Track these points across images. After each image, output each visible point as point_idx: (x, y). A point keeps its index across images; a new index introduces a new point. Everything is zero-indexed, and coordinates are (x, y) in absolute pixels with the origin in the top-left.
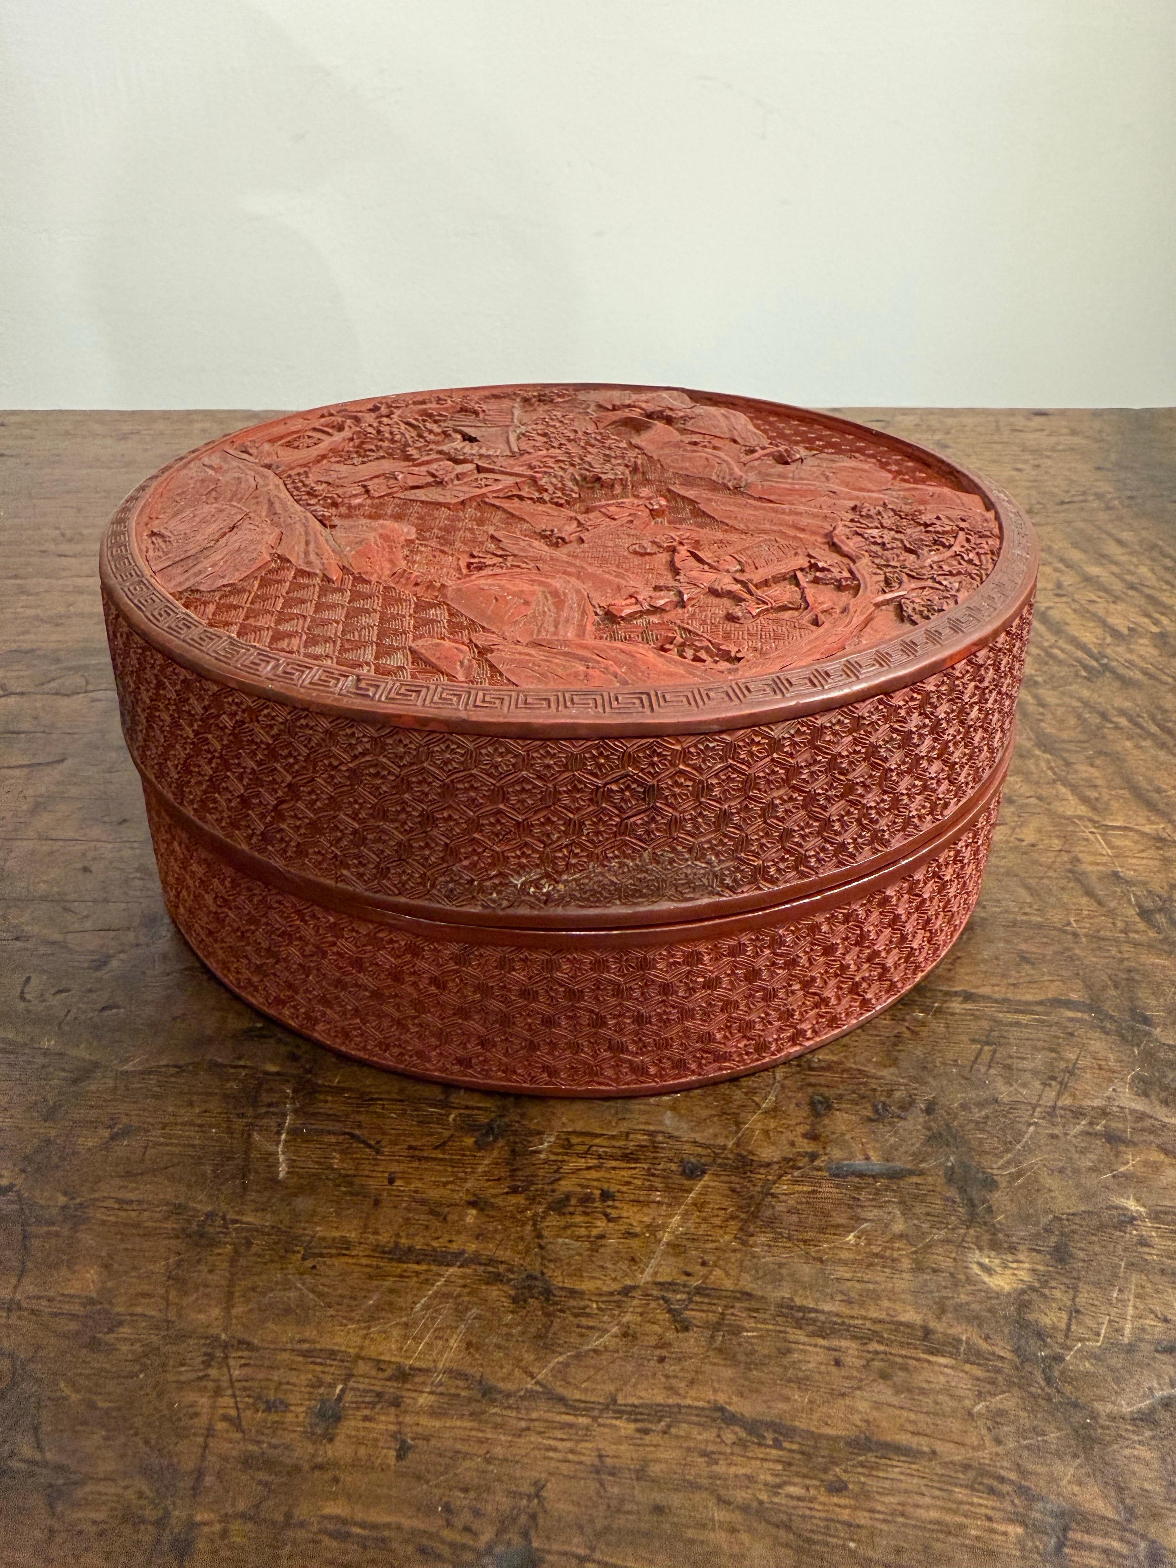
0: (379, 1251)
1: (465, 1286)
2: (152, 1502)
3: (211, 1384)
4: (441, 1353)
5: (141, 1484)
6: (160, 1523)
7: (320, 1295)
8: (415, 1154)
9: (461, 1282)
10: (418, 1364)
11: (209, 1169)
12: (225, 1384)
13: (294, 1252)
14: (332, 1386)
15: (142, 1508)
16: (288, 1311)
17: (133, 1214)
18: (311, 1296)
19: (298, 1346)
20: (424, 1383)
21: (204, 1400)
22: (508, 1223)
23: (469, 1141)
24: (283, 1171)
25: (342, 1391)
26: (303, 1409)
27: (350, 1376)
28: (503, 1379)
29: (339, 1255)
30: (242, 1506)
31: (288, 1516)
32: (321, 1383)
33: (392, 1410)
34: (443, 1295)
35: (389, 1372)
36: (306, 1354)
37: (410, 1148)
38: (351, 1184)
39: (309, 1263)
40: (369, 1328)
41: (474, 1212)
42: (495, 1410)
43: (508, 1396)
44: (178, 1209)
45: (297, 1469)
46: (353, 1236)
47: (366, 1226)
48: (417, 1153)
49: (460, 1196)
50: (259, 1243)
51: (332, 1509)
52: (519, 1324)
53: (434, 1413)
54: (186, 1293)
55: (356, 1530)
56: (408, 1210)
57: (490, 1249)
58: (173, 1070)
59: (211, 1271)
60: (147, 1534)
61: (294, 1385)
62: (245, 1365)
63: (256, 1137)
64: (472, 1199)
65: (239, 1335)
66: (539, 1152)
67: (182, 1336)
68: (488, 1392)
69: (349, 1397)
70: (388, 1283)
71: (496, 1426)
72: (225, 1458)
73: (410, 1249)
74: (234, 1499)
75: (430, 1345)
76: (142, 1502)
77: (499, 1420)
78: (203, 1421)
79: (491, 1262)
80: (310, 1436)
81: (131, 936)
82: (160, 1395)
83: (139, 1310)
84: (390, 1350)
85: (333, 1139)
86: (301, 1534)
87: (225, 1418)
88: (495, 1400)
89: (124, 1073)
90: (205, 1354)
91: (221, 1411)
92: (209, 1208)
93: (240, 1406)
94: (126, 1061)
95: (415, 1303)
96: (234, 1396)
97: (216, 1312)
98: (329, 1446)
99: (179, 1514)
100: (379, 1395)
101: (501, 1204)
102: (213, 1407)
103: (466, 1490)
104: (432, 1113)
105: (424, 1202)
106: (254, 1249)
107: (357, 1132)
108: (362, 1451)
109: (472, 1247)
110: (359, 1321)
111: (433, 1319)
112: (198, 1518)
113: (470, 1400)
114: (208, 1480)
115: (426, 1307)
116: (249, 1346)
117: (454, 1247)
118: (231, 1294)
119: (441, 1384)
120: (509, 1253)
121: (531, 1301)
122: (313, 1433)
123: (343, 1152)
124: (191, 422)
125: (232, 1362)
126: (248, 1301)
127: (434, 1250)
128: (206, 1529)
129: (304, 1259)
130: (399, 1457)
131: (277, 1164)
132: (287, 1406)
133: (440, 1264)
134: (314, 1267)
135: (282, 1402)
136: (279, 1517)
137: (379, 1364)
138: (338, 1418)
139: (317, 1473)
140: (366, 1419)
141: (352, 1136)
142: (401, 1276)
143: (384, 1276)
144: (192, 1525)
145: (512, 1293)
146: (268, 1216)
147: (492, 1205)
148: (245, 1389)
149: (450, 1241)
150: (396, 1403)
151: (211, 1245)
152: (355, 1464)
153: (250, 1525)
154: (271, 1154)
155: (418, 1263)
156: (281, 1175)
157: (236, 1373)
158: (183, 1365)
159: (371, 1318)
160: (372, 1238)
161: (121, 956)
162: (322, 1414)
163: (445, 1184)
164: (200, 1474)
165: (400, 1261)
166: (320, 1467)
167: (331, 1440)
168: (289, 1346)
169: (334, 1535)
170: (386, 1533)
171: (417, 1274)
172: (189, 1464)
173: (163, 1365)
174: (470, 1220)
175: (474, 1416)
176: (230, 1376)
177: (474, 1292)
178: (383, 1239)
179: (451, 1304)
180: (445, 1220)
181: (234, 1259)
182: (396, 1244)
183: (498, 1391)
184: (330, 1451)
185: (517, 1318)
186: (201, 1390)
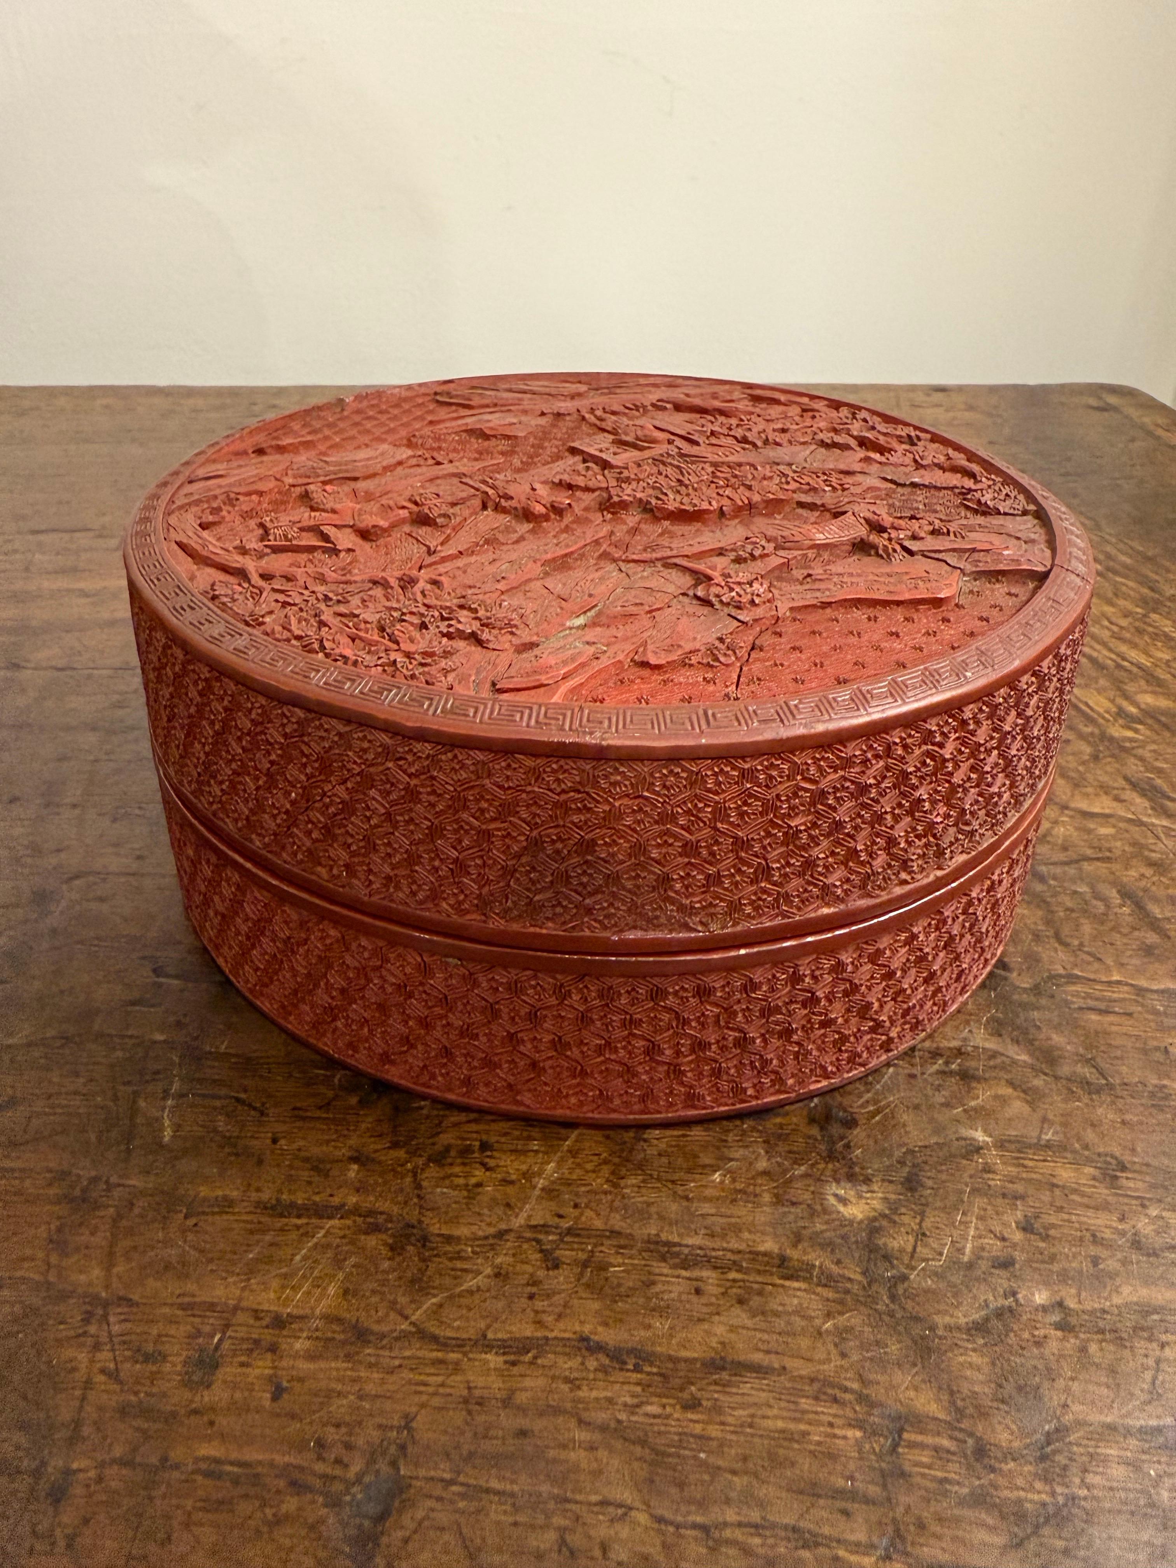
0: (264, 1207)
1: (344, 1237)
2: (28, 1453)
3: (90, 1341)
4: (319, 1300)
5: (18, 1437)
6: (37, 1473)
7: (202, 1251)
8: (298, 1114)
9: (341, 1233)
10: (295, 1312)
11: (93, 1137)
12: (104, 1339)
13: (177, 1212)
14: (211, 1336)
15: (20, 1459)
16: (168, 1267)
17: (15, 1182)
18: (192, 1252)
19: (179, 1300)
20: (301, 1330)
21: (82, 1357)
22: (390, 1176)
23: (354, 1100)
24: (167, 1135)
25: (220, 1340)
26: (182, 1359)
27: (227, 1326)
28: (378, 1322)
29: (220, 1213)
30: (118, 1451)
31: (164, 1459)
32: (199, 1333)
33: (269, 1356)
34: (323, 1246)
35: (267, 1321)
36: (183, 1307)
37: (294, 1109)
38: (235, 1146)
39: (191, 1222)
40: (248, 1280)
41: (355, 1167)
42: (368, 1351)
43: (383, 1336)
44: (63, 1175)
45: (174, 1415)
46: (235, 1194)
47: (249, 1185)
48: (301, 1113)
49: (344, 1152)
50: (141, 1203)
51: (207, 1450)
52: (394, 1270)
53: (311, 1357)
54: (67, 1255)
55: (229, 1468)
56: (291, 1167)
57: (369, 1201)
58: (58, 1043)
59: (92, 1234)
60: (22, 1484)
61: (173, 1337)
62: (125, 1320)
63: (142, 1104)
64: (354, 1154)
65: (122, 1293)
66: (421, 1108)
67: (64, 1296)
68: (361, 1335)
69: (226, 1345)
70: (268, 1238)
71: (370, 1366)
72: (101, 1409)
73: (293, 1205)
74: (111, 1445)
75: (308, 1293)
76: (21, 1454)
77: (373, 1360)
78: (80, 1376)
79: (371, 1213)
80: (187, 1383)
81: (18, 914)
82: (39, 1354)
83: (19, 1274)
84: (269, 1300)
85: (218, 1103)
86: (176, 1475)
87: (103, 1371)
88: (369, 1342)
90: (87, 1312)
91: (98, 1365)
92: (93, 1173)
93: (119, 1359)
94: (10, 1035)
95: (293, 1255)
96: (113, 1350)
97: (97, 1272)
98: (206, 1393)
99: (57, 1463)
100: (257, 1342)
101: (383, 1158)
102: (92, 1361)
103: (338, 1426)
104: (317, 1076)
105: (306, 1160)
106: (136, 1211)
107: (243, 1096)
108: (238, 1395)
109: (353, 1200)
110: (239, 1274)
111: (312, 1268)
112: (75, 1466)
113: (344, 1343)
114: (86, 1431)
115: (305, 1258)
116: (130, 1302)
117: (336, 1201)
118: (111, 1254)
119: (317, 1330)
120: (387, 1204)
121: (410, 1248)
122: (190, 1380)
123: (228, 1115)
125: (112, 1319)
126: (129, 1259)
127: (315, 1203)
128: (81, 1476)
129: (186, 1217)
130: (275, 1398)
131: (162, 1129)
132: (164, 1356)
133: (321, 1217)
134: (196, 1225)
135: (160, 1353)
136: (154, 1460)
137: (257, 1314)
138: (216, 1366)
139: (194, 1418)
140: (242, 1365)
141: (238, 1100)
142: (282, 1230)
143: (264, 1232)
144: (68, 1473)
145: (390, 1241)
146: (152, 1178)
147: (373, 1160)
148: (124, 1343)
149: (331, 1195)
150: (273, 1349)
151: (94, 1209)
152: (232, 1407)
153: (124, 1470)
154: (157, 1120)
155: (299, 1217)
156: (166, 1139)
157: (116, 1329)
158: (61, 1323)
159: (251, 1271)
160: (254, 1196)
161: (9, 932)
162: (200, 1362)
164: (77, 1424)
165: (282, 1215)
166: (195, 1412)
167: (208, 1387)
168: (169, 1301)
169: (208, 1474)
170: (259, 1469)
171: (298, 1227)
172: (66, 1415)
173: (42, 1324)
174: (352, 1174)
175: (348, 1357)
176: (109, 1332)
177: (352, 1243)
178: (265, 1196)
179: (330, 1254)
180: (327, 1176)
181: (115, 1221)
182: (278, 1200)
183: (372, 1333)
184: (207, 1397)
185: (394, 1264)
186: (82, 1345)
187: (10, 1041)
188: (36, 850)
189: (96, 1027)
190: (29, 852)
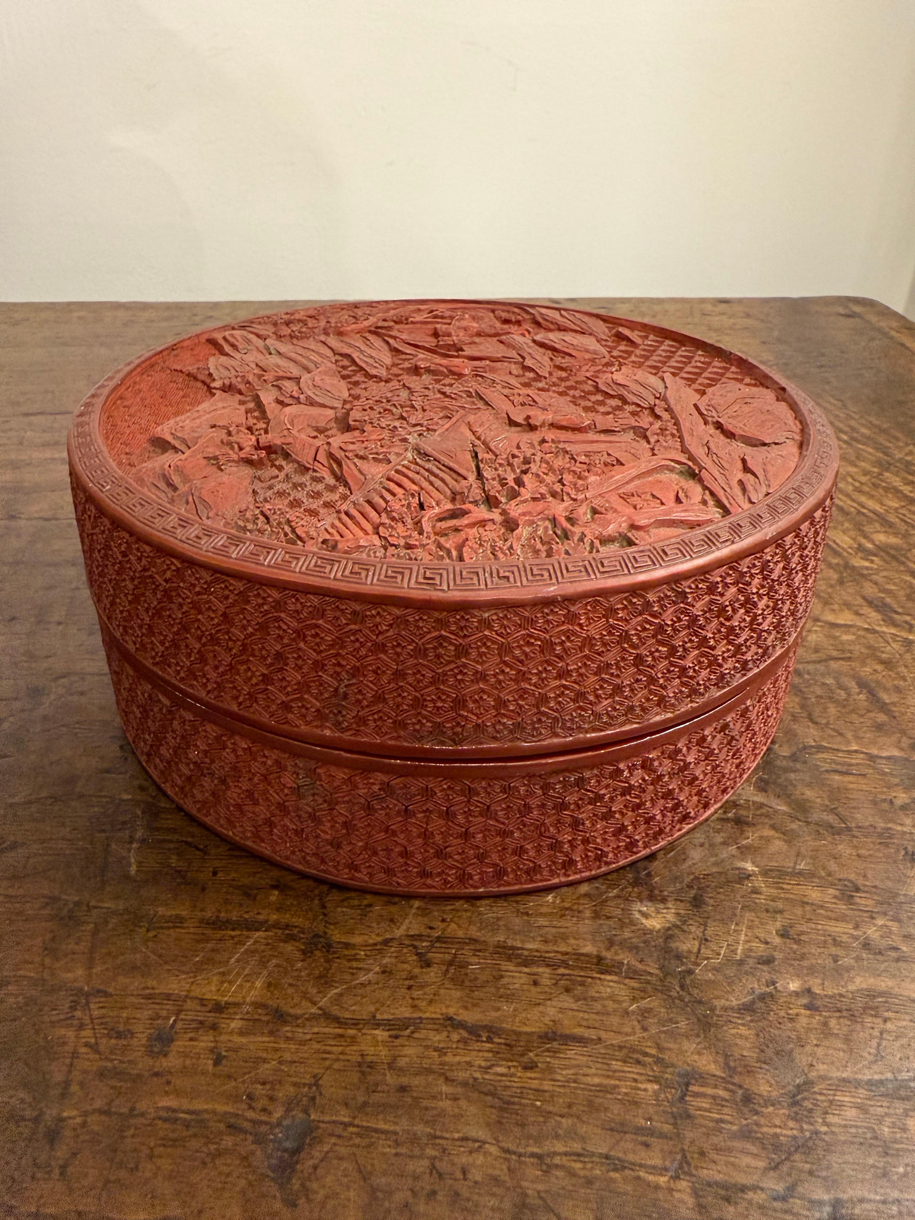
0: (205, 923)
1: (267, 944)
2: (30, 1105)
3: (76, 1022)
4: (249, 991)
5: (22, 1094)
6: (36, 1120)
8: (233, 854)
9: (265, 941)
10: (232, 1000)
11: (77, 872)
12: (87, 1020)
13: (140, 927)
14: (168, 1018)
15: (24, 1110)
16: (134, 968)
17: (18, 905)
18: (153, 956)
19: (142, 992)
20: (236, 1013)
21: (71, 1034)
22: (302, 899)
24: (133, 869)
25: (175, 1021)
26: (146, 1035)
27: (180, 1011)
28: (294, 1007)
29: (174, 927)
30: (98, 1104)
31: (133, 1109)
32: (158, 1017)
33: (211, 1032)
34: (252, 952)
35: (210, 1007)
36: (148, 997)
39: (151, 934)
40: (195, 977)
41: (276, 893)
42: (287, 1028)
43: (297, 1018)
44: (55, 899)
45: (139, 1076)
46: (184, 913)
47: (195, 906)
48: (235, 853)
49: (267, 881)
50: (114, 921)
51: (165, 1102)
52: (306, 969)
53: (242, 1033)
54: (57, 960)
55: (182, 1115)
56: (227, 893)
57: (286, 918)
58: (49, 801)
59: (77, 943)
60: (26, 1128)
61: (139, 1019)
62: (102, 1007)
63: (114, 846)
64: (274, 883)
65: (98, 987)
67: (55, 990)
68: (281, 1017)
69: (179, 1025)
70: (210, 946)
71: (288, 1039)
72: (85, 1072)
73: (229, 921)
74: (92, 1099)
75: (241, 986)
76: (23, 1106)
77: (289, 1035)
78: (69, 1048)
79: (287, 926)
80: (150, 1052)
81: (17, 705)
82: (37, 1032)
83: (21, 973)
84: (211, 991)
85: (172, 846)
86: (142, 1120)
87: (86, 1045)
88: (287, 1022)
89: (11, 805)
90: (73, 1001)
91: (83, 1040)
92: (77, 899)
93: (98, 1035)
94: (12, 796)
95: (230, 958)
96: (94, 1029)
97: (80, 972)
98: (163, 1060)
99: (51, 1112)
100: (201, 1022)
101: (297, 886)
102: (77, 1037)
103: (264, 1084)
105: (239, 887)
106: (110, 926)
107: (190, 840)
108: (188, 1062)
109: (274, 917)
110: (188, 973)
111: (244, 969)
112: (65, 1114)
113: (268, 1022)
114: (74, 1088)
115: (238, 961)
116: (106, 994)
117: (261, 918)
118: (91, 958)
119: (248, 1013)
120: (300, 920)
121: (317, 953)
122: (152, 1051)
123: (178, 854)
124: (71, 311)
125: (92, 1006)
126: (105, 963)
127: (246, 920)
128: (71, 1121)
130: (216, 1064)
131: (130, 865)
132: (133, 1033)
133: (249, 929)
134: (155, 936)
135: (129, 1030)
136: (125, 1110)
137: (202, 1001)
138: (171, 1040)
139: (155, 1079)
140: (191, 1039)
141: (187, 843)
142: (221, 939)
143: (207, 941)
144: (62, 1120)
145: (303, 947)
146: (122, 902)
147: (290, 887)
148: (102, 1024)
149: (258, 914)
150: (214, 1027)
151: (78, 925)
152: (184, 1071)
153: (103, 1118)
154: (124, 858)
155: (233, 930)
156: (132, 873)
157: (96, 1013)
158: (54, 1009)
159: (198, 969)
160: (199, 914)
161: (11, 719)
162: (159, 1038)
163: (255, 873)
164: (67, 1084)
165: (220, 929)
166: (157, 1074)
167: (165, 1055)
168: (136, 993)
169: (165, 1120)
170: (205, 1116)
171: (233, 937)
172: (59, 1077)
173: (40, 1010)
174: (273, 898)
175: (271, 1033)
176: (91, 1015)
177: (274, 948)
178: (209, 914)
179: (257, 957)
180: (255, 899)
181: (95, 933)
182: (217, 917)
183: (289, 1015)
184: (165, 1063)
185: (305, 964)
186: (68, 1026)
187: (13, 801)
188: (31, 656)
189: (78, 789)
190: (25, 659)
